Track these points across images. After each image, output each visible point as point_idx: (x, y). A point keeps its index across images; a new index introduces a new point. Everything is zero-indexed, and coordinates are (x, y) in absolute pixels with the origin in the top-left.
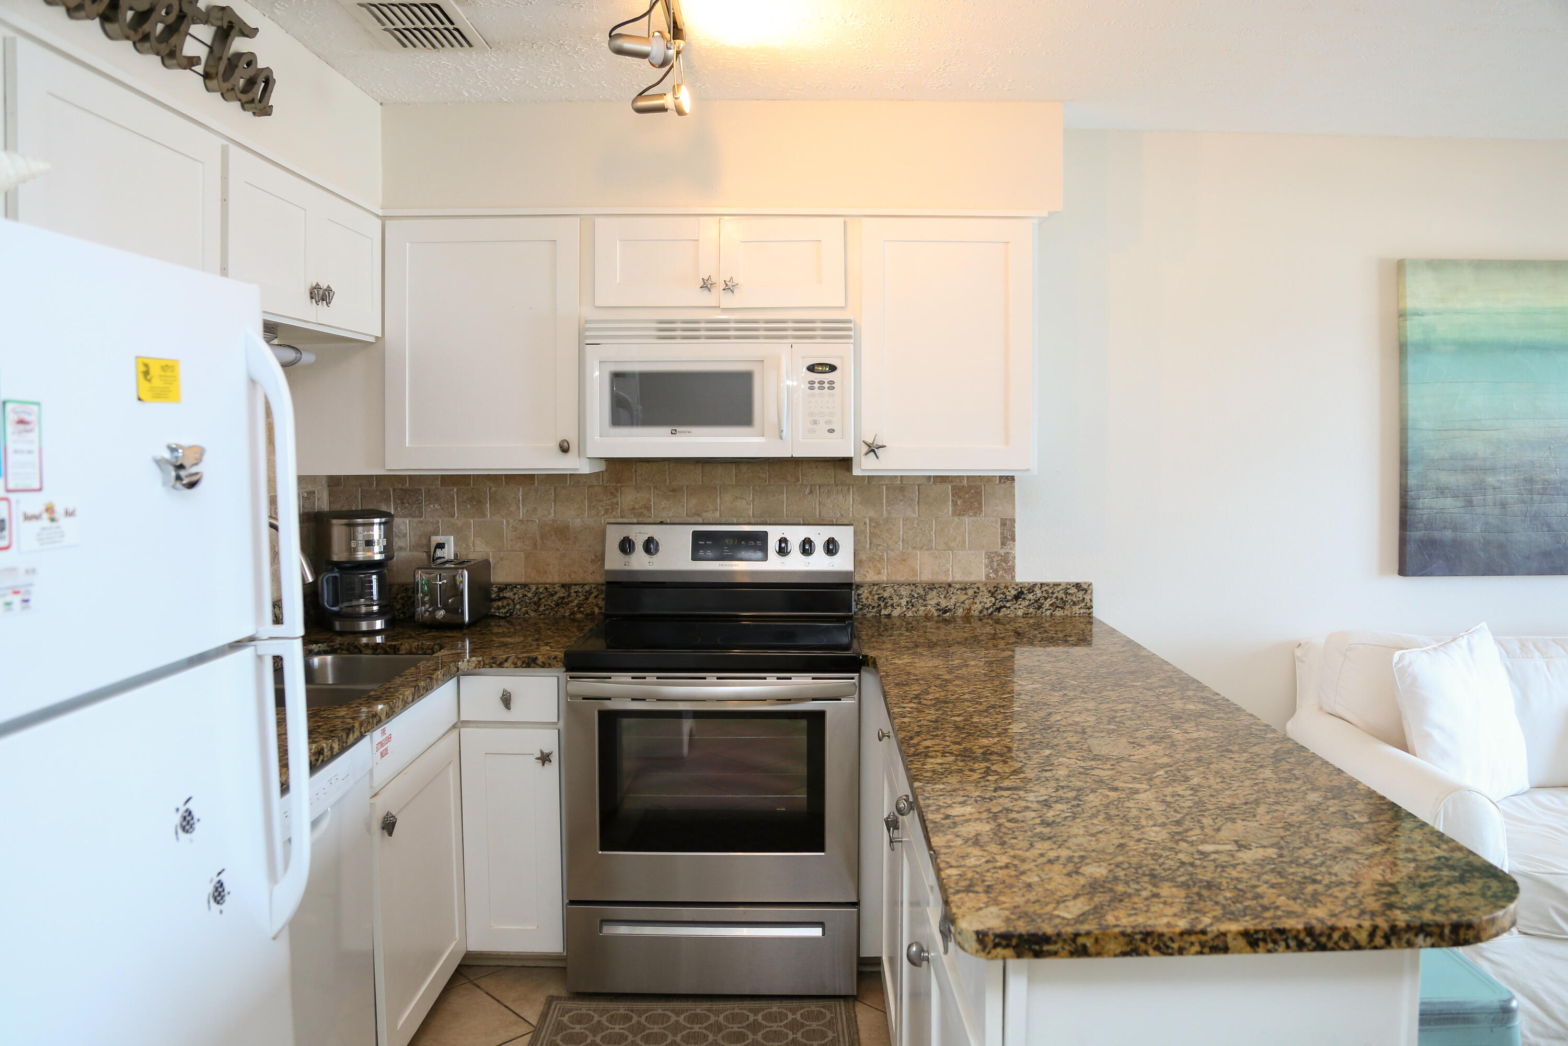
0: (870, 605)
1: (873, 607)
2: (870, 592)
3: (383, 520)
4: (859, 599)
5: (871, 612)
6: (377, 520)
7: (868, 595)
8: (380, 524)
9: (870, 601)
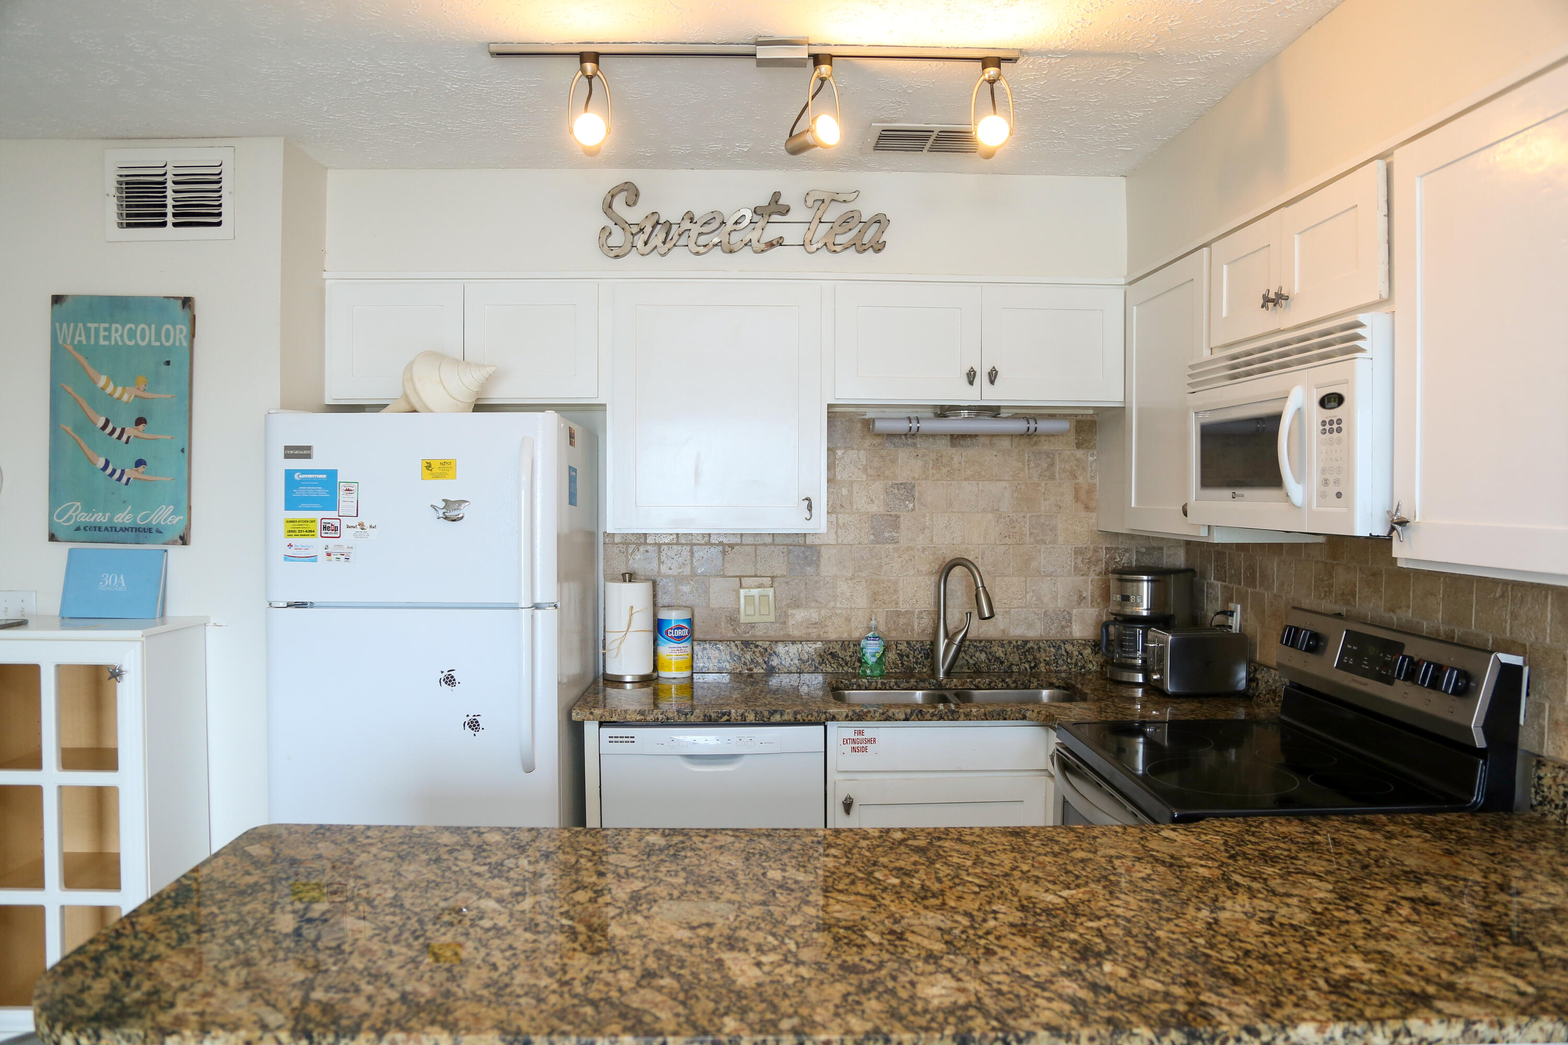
0: (1552, 801)
1: (1557, 806)
2: (1555, 779)
3: (1150, 578)
4: (1539, 785)
5: (1553, 813)
6: (1145, 578)
7: (1551, 782)
8: (1148, 581)
9: (1553, 792)
